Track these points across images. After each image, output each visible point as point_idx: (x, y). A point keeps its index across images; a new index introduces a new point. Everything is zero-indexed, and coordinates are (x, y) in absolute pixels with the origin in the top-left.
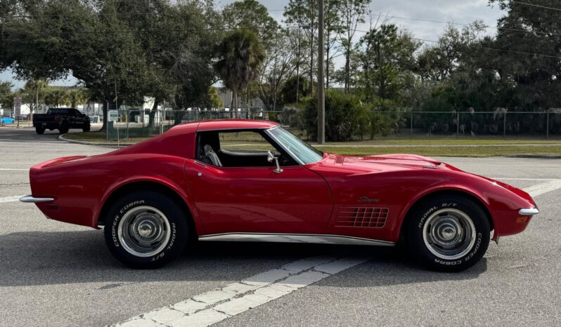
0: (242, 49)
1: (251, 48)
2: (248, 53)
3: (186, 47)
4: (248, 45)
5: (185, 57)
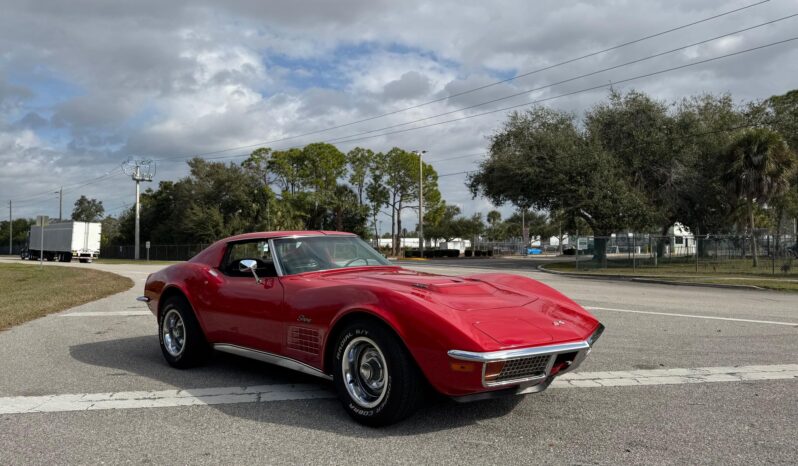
0: (755, 155)
1: (769, 152)
2: (765, 159)
3: (681, 161)
4: (766, 149)
5: (677, 173)
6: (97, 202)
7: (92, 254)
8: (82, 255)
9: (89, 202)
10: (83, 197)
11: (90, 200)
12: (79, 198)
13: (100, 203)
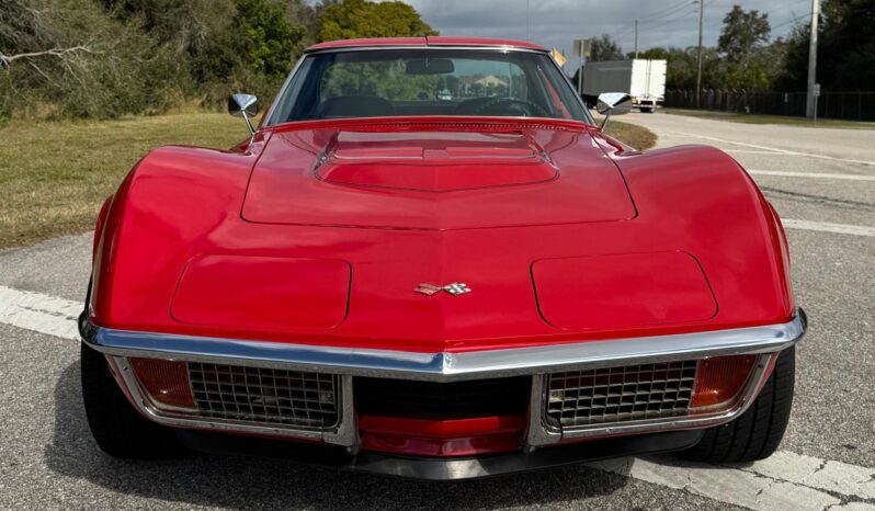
6: (760, 15)
7: (654, 100)
8: (643, 102)
9: (746, 17)
10: (736, 8)
11: (747, 12)
12: (730, 10)
13: (765, 16)
